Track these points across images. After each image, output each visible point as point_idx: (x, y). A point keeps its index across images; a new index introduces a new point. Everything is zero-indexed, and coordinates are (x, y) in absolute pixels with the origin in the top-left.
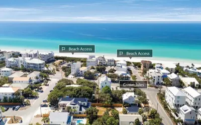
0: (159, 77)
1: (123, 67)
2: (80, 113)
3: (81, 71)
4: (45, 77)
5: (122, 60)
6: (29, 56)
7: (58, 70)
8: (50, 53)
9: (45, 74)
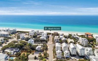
0: (58, 39)
1: (44, 35)
2: (13, 55)
3: (25, 37)
4: (6, 40)
5: (46, 32)
6: (4, 31)
7: (15, 37)
8: (14, 29)
9: (7, 39)
